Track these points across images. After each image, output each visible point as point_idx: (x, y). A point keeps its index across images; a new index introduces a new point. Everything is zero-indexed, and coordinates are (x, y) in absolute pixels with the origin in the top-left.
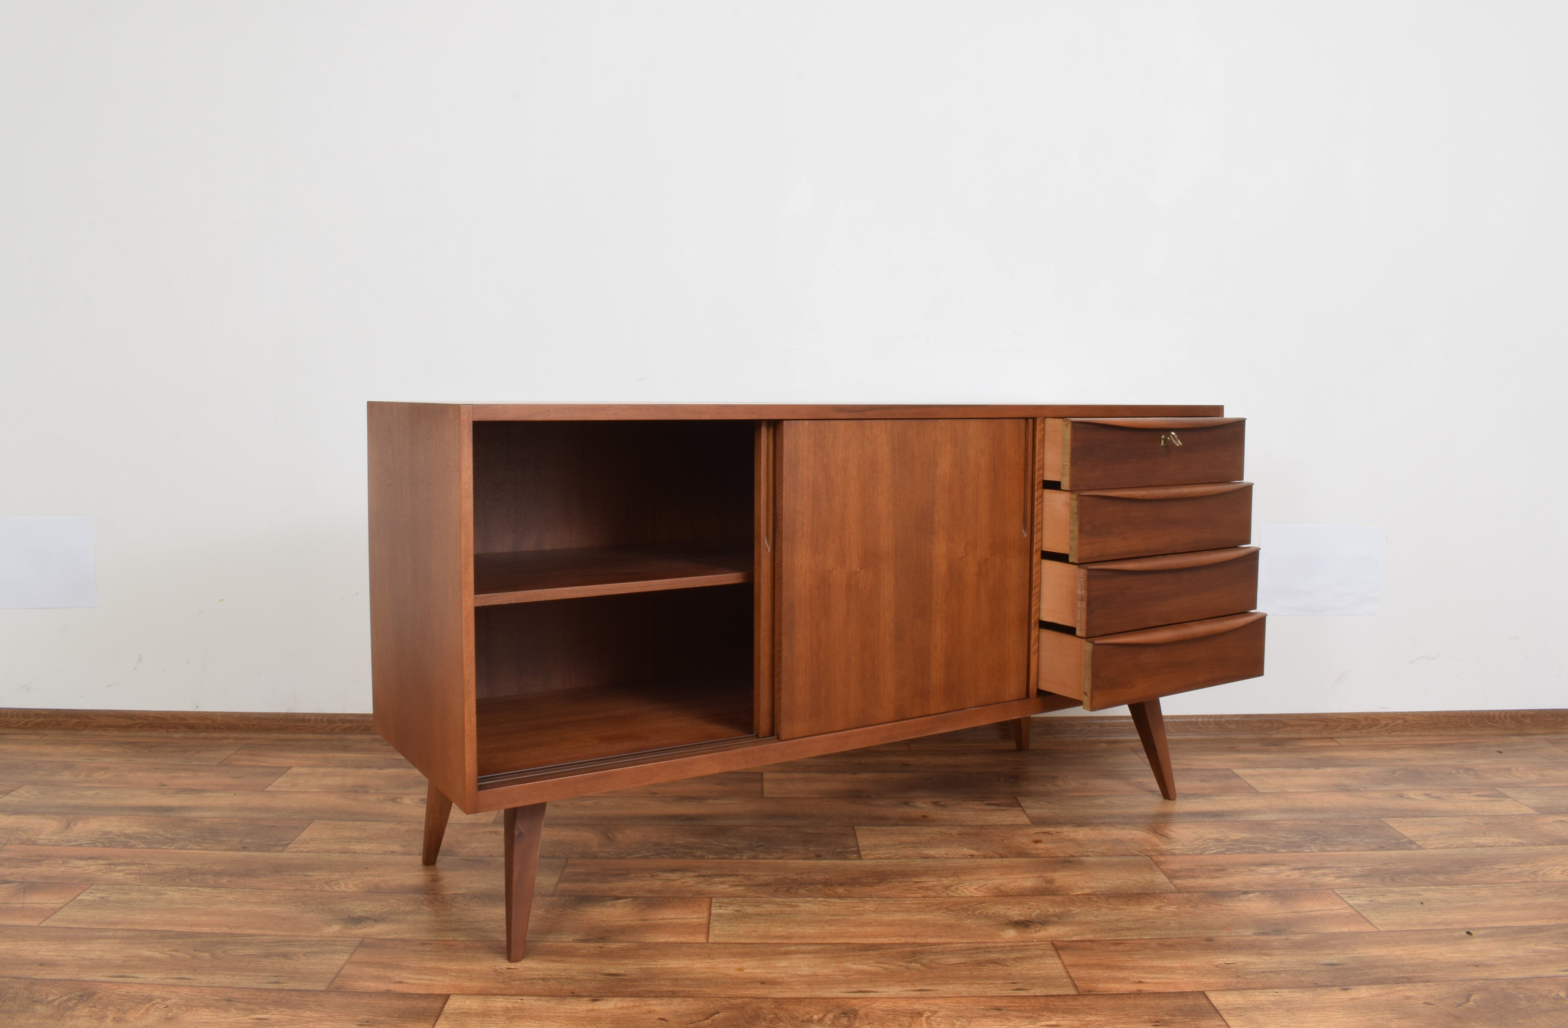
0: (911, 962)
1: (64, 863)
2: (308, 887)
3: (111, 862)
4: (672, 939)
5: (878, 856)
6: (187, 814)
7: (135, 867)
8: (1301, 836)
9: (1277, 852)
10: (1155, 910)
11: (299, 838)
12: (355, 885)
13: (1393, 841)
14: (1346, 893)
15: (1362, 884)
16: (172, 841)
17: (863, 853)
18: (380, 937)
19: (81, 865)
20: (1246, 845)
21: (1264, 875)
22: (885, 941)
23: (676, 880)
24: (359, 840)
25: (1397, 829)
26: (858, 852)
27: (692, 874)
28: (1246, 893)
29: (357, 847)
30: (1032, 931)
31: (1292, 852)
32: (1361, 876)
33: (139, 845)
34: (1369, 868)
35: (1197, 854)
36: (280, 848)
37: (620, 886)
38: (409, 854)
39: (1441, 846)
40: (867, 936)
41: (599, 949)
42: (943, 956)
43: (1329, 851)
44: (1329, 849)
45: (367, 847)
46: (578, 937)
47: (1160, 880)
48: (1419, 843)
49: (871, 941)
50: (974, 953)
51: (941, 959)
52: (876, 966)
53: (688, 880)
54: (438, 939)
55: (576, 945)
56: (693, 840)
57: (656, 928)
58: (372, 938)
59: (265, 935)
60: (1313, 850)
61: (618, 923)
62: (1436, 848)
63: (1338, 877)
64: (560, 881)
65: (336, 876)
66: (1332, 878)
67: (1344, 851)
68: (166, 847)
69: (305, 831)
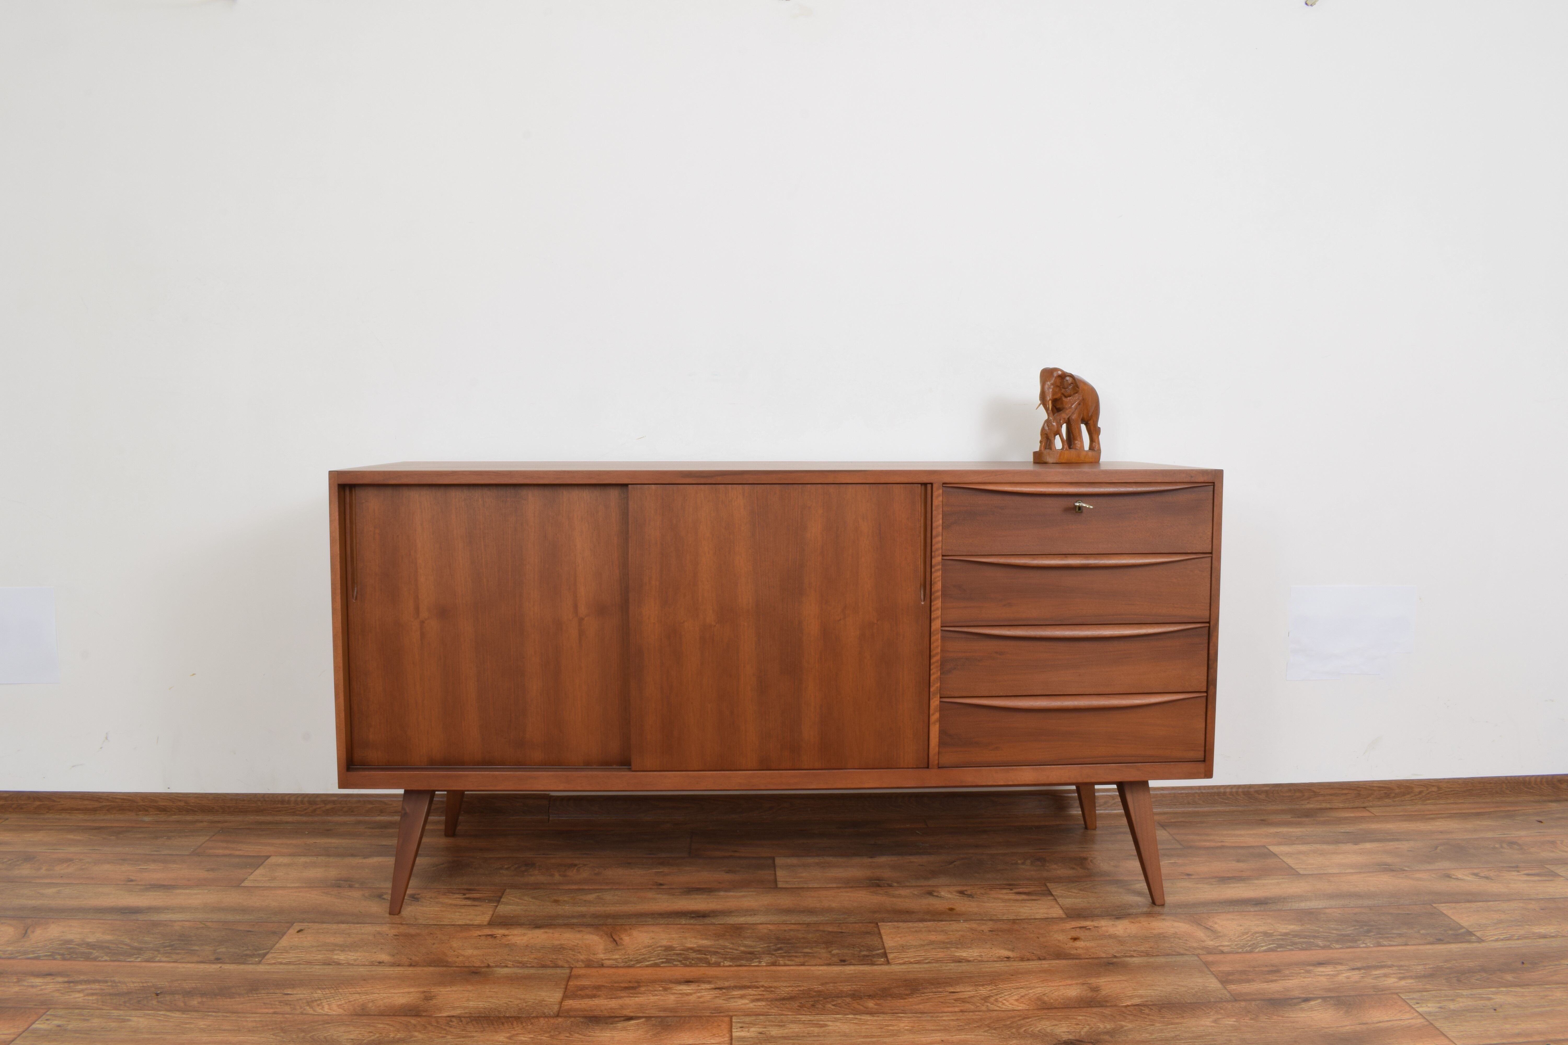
1: (19, 981)
3: (71, 979)
5: (907, 960)
6: (156, 917)
7: (97, 986)
8: (1353, 928)
9: (1331, 948)
10: (1211, 1024)
11: (276, 947)
13: (1452, 934)
14: (1412, 998)
15: (1428, 987)
16: (139, 951)
17: (890, 958)
19: (37, 984)
20: (1297, 940)
21: (1322, 977)
23: (691, 993)
24: (343, 948)
25: (1452, 917)
26: (885, 956)
27: (708, 986)
28: (1307, 1000)
29: (342, 957)
31: (1347, 948)
32: (1424, 976)
33: (103, 957)
34: (1431, 966)
35: (1246, 952)
36: (257, 959)
37: (630, 1002)
39: (1501, 938)
43: (1385, 946)
44: (1385, 943)
45: (351, 956)
47: (1211, 984)
48: (1478, 935)
53: (704, 992)
56: (705, 942)
60: (1368, 944)
62: (1496, 940)
63: (1401, 979)
65: (318, 993)
66: (1394, 979)
67: (1400, 945)
68: (133, 959)
69: (285, 937)
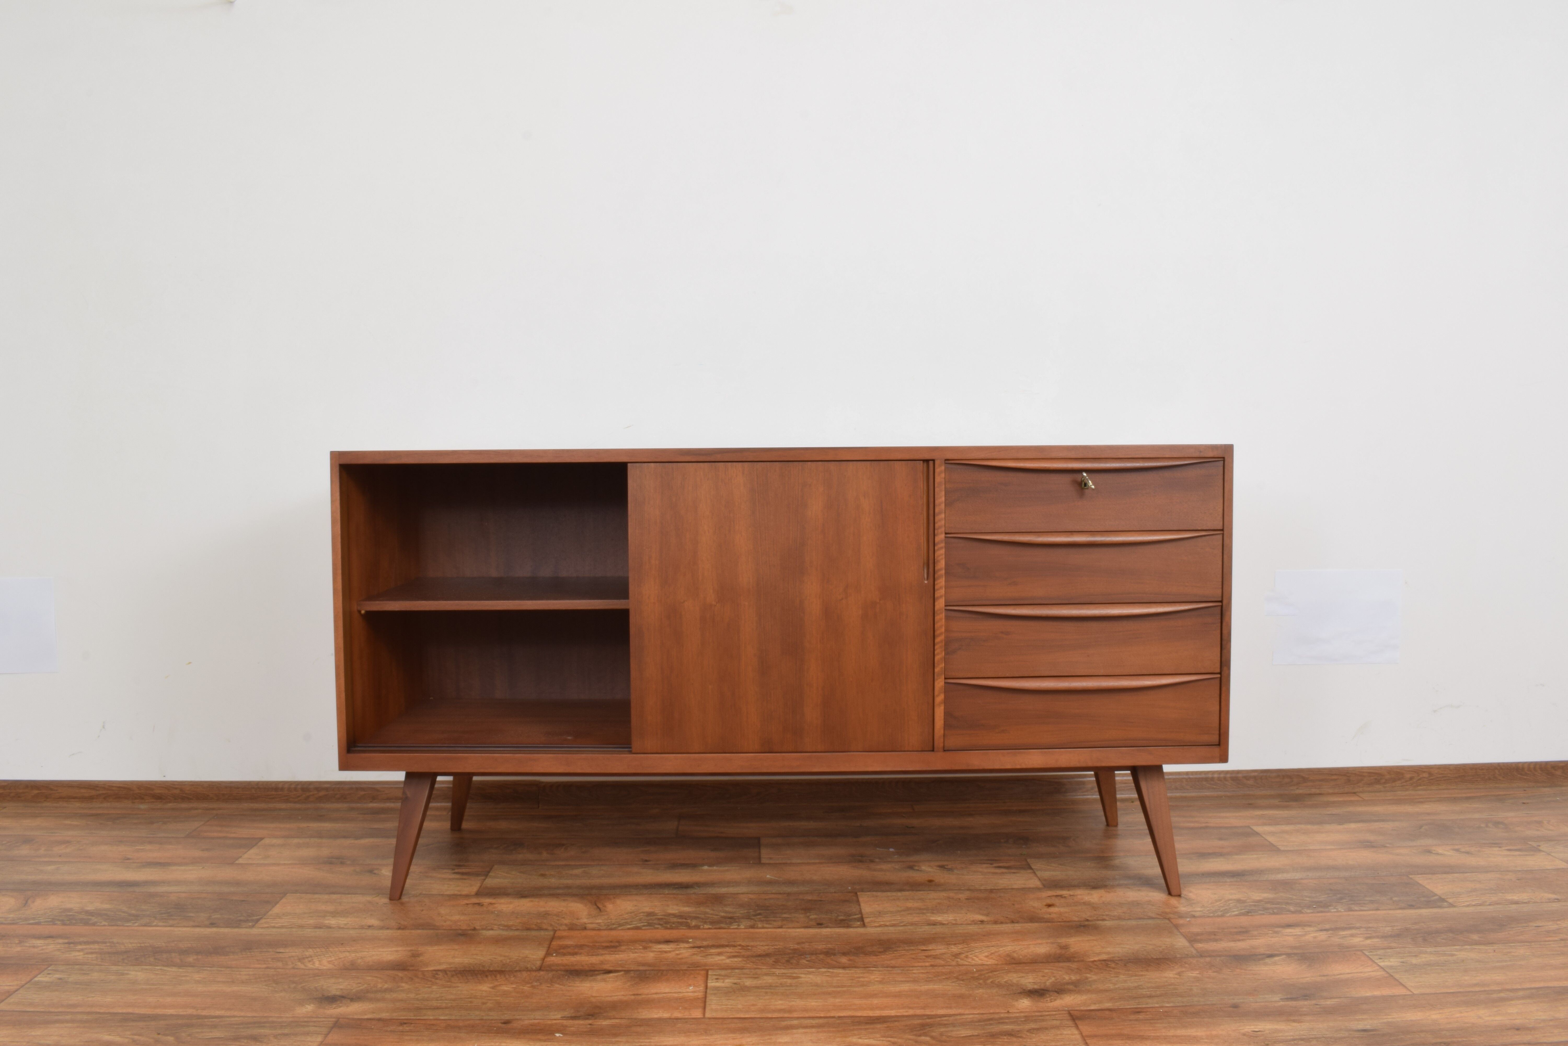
0: (920, 1036)
1: (20, 942)
2: (280, 964)
3: (71, 941)
4: (666, 1015)
5: (882, 923)
6: (152, 889)
7: (96, 946)
8: (1326, 896)
9: (1302, 913)
10: (1176, 976)
11: (270, 912)
12: (329, 962)
13: (1423, 899)
14: (1377, 955)
15: (1393, 945)
16: (137, 917)
17: (866, 921)
18: (356, 1017)
19: (39, 945)
20: (1269, 906)
21: (1289, 937)
22: (893, 1013)
23: (670, 952)
24: (334, 914)
25: (1427, 886)
26: (862, 919)
27: (687, 945)
28: (1271, 956)
29: (333, 922)
30: (1047, 1001)
31: (1318, 912)
32: (1391, 936)
33: (101, 923)
34: (1399, 928)
35: (1218, 916)
36: (250, 924)
37: (611, 959)
38: (388, 929)
39: (1473, 903)
40: (872, 1009)
41: (589, 1026)
42: (955, 1029)
43: (1356, 911)
44: (1356, 908)
45: (342, 921)
46: (566, 1014)
47: (1180, 944)
48: (1451, 901)
49: (877, 1013)
50: (986, 1025)
51: (952, 1031)
52: (883, 1040)
53: (683, 951)
54: (418, 1018)
55: (565, 1022)
56: (687, 909)
57: (649, 1003)
58: (348, 1019)
59: (234, 1016)
60: (1340, 909)
61: (609, 999)
62: (1468, 906)
63: (1367, 938)
64: (548, 954)
65: (310, 952)
66: (1362, 939)
67: (1373, 910)
68: (130, 924)
69: (278, 906)
